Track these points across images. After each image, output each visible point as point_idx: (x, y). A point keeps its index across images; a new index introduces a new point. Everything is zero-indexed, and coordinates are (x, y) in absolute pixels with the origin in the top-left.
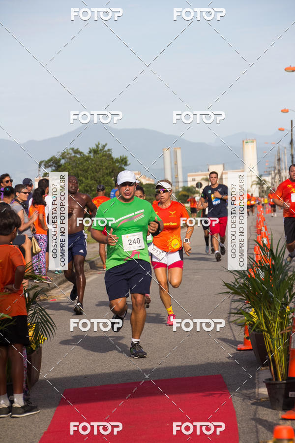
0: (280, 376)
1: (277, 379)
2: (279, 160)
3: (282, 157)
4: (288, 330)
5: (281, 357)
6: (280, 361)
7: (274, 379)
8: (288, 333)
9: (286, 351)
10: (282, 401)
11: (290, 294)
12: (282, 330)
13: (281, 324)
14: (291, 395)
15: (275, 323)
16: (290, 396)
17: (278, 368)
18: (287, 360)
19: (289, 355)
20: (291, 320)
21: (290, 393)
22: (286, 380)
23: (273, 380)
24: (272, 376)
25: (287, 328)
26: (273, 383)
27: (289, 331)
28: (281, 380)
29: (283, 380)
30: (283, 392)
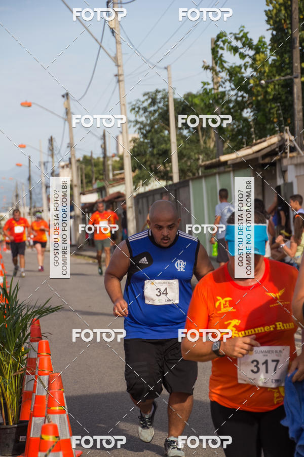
0: (11, 420)
1: (8, 423)
2: (17, 196)
3: (20, 193)
4: (22, 371)
5: (13, 400)
6: (12, 404)
7: (5, 424)
8: (22, 375)
9: (19, 393)
10: (12, 446)
11: (24, 335)
12: (15, 371)
13: (15, 365)
14: (22, 439)
15: (8, 365)
16: (20, 440)
17: (10, 411)
18: (20, 402)
19: (21, 398)
20: (25, 362)
21: (21, 437)
22: (17, 424)
23: (3, 424)
24: (3, 420)
25: (21, 369)
26: (4, 427)
27: (22, 372)
28: (11, 424)
29: (14, 424)
30: (13, 436)
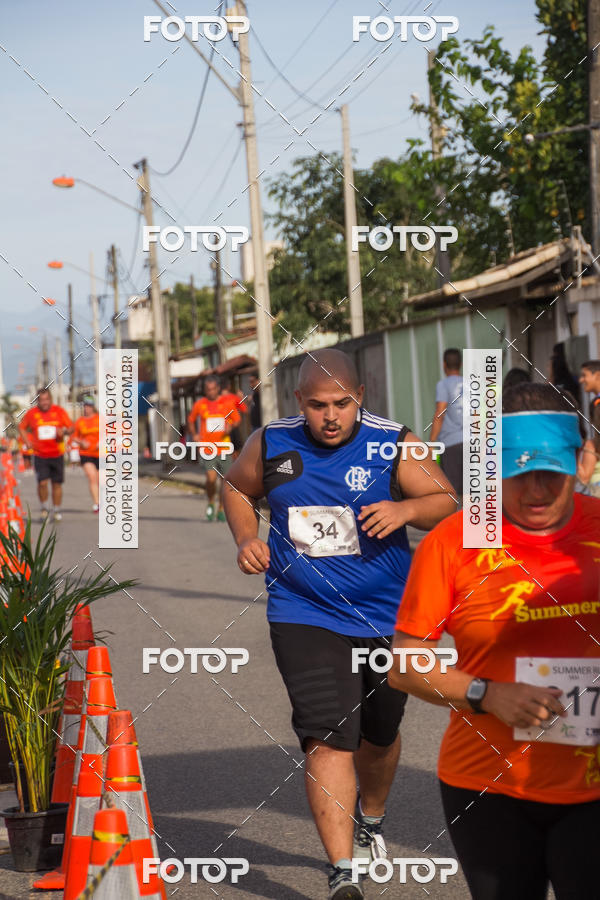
0: (34, 803)
1: (28, 809)
2: (45, 363)
3: (52, 357)
4: (55, 706)
5: (38, 764)
6: (36, 770)
7: (23, 810)
8: (55, 714)
9: (50, 750)
10: (36, 853)
11: (59, 636)
12: (42, 707)
13: (41, 695)
14: (56, 839)
15: (29, 695)
16: (53, 842)
17: (32, 785)
18: (51, 768)
19: (55, 760)
20: (62, 688)
21: (54, 836)
22: (47, 810)
23: (19, 811)
24: (20, 802)
25: (53, 703)
26: (21, 817)
27: (56, 709)
28: (36, 811)
29: (40, 810)
30: (39, 834)
